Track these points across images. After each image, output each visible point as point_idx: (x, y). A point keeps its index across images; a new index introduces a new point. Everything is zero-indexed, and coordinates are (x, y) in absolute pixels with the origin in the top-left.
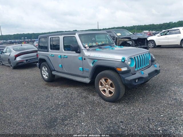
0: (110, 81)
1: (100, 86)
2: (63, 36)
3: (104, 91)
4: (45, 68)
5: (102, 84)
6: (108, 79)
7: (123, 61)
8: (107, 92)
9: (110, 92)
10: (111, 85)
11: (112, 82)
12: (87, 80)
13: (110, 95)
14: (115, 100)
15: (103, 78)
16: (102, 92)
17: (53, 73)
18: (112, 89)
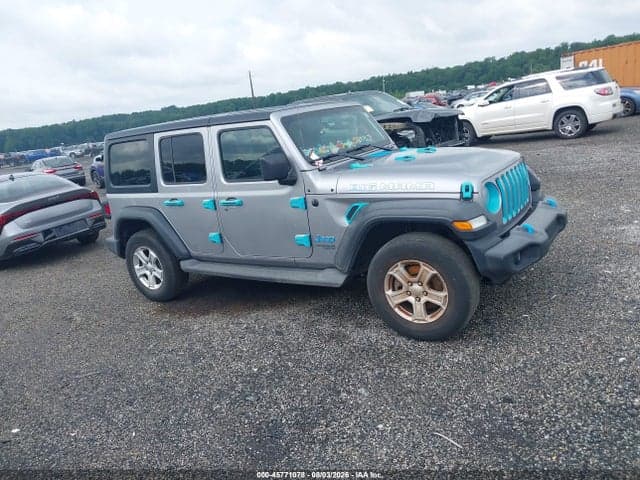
0: (427, 271)
1: (389, 293)
2: (215, 129)
3: (407, 306)
4: (147, 253)
5: (394, 284)
6: (421, 263)
7: (467, 195)
8: (419, 308)
9: (431, 308)
10: (433, 284)
11: (435, 272)
12: (335, 278)
13: (429, 319)
14: (449, 333)
15: (399, 264)
16: (396, 310)
17: (185, 265)
18: (439, 298)
